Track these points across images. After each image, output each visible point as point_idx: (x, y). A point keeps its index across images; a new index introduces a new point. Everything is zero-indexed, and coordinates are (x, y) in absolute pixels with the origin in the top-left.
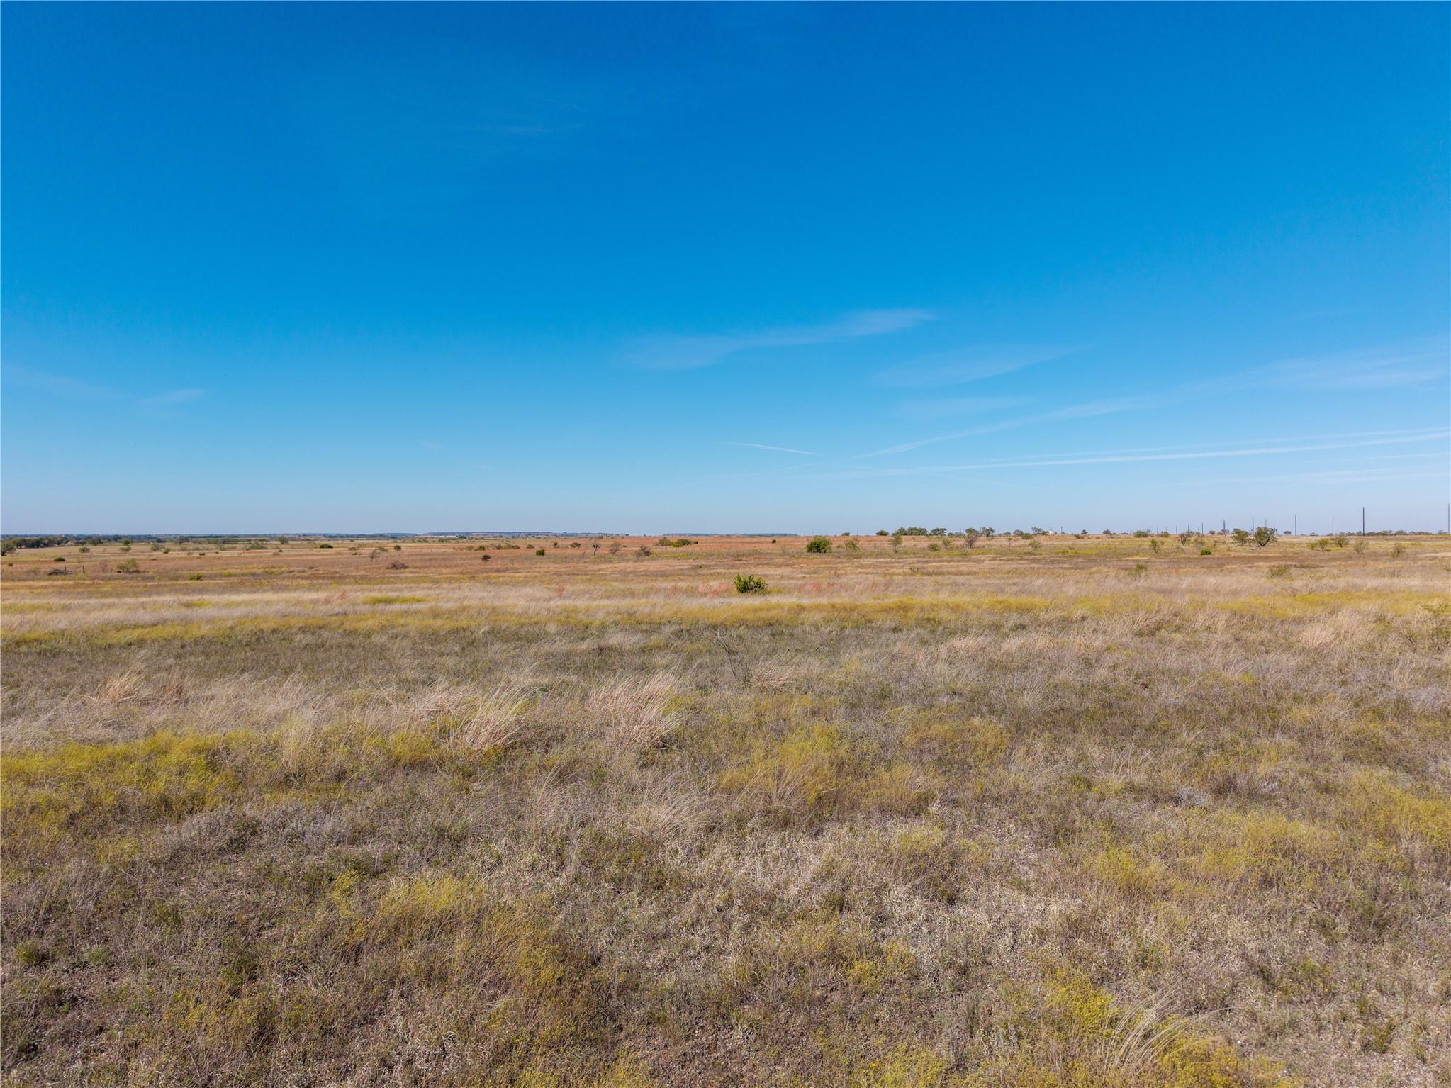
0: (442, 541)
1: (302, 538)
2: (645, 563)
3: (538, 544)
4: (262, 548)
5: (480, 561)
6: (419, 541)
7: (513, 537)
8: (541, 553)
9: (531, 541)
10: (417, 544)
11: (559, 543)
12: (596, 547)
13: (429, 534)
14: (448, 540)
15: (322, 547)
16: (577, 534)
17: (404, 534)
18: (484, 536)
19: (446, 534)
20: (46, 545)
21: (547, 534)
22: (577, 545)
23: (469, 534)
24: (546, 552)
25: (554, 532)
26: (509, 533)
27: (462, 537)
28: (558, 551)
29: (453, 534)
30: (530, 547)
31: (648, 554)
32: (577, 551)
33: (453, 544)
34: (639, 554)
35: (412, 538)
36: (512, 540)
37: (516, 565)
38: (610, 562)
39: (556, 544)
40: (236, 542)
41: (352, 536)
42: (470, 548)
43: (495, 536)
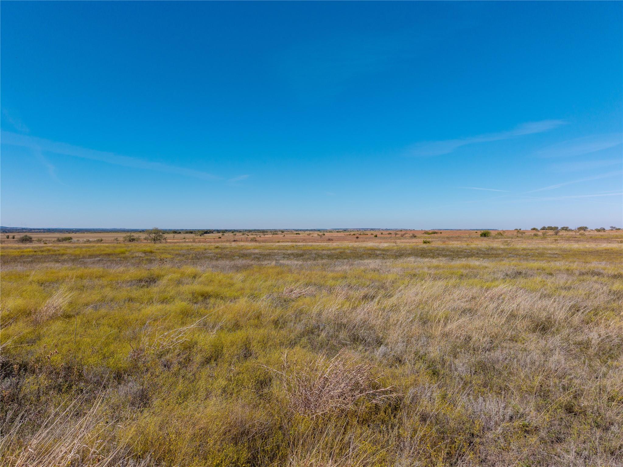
0: (338, 232)
1: (286, 231)
2: (413, 240)
3: (375, 233)
4: (277, 234)
5: (355, 239)
6: (329, 232)
7: (365, 230)
8: (376, 236)
9: (372, 232)
10: (328, 233)
11: (383, 233)
12: (396, 234)
13: (332, 229)
14: (340, 232)
15: (296, 234)
16: (392, 229)
17: (322, 229)
18: (353, 230)
19: (338, 229)
20: (209, 233)
21: (379, 229)
22: (391, 234)
23: (347, 229)
24: (378, 236)
25: (382, 228)
26: (363, 229)
27: (345, 230)
28: (382, 236)
29: (341, 229)
30: (372, 234)
31: (415, 237)
32: (390, 236)
33: (342, 233)
34: (412, 237)
35: (326, 231)
36: (365, 232)
37: (367, 240)
38: (400, 239)
39: (382, 233)
40: (267, 232)
41: (304, 230)
42: (350, 235)
43: (358, 230)
